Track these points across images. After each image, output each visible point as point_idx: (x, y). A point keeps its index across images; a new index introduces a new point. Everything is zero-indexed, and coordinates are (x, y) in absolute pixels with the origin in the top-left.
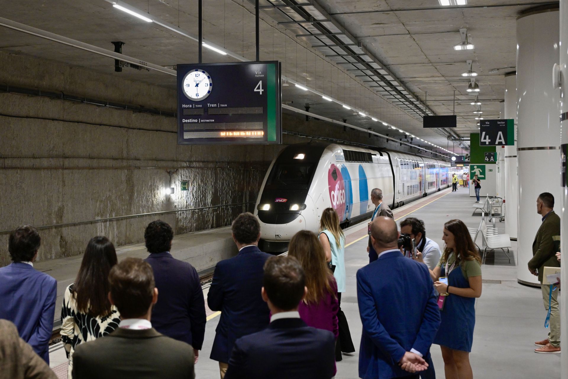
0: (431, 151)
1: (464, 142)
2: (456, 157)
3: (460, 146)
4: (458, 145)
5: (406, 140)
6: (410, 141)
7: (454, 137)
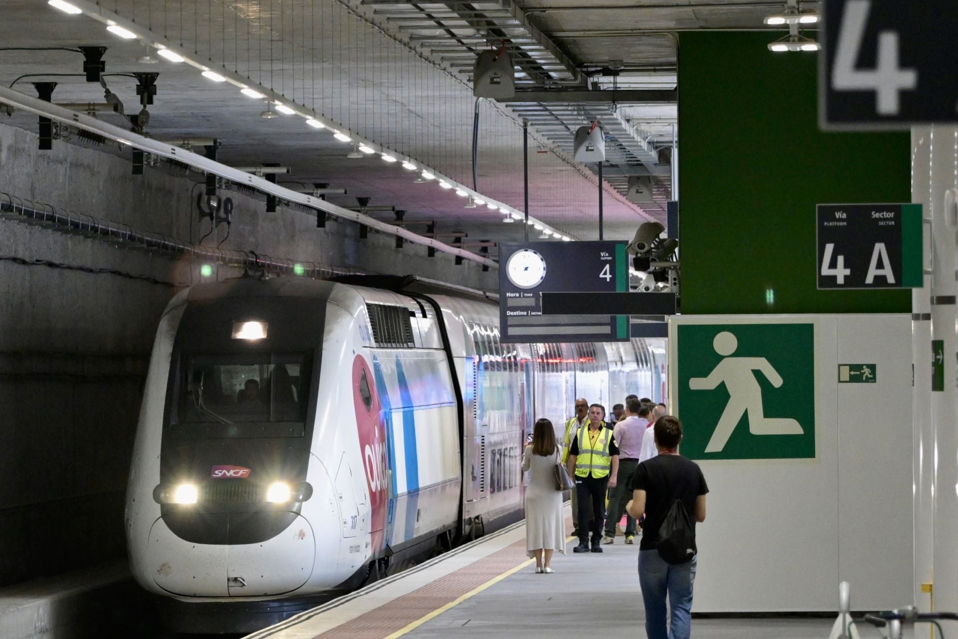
0: (316, 202)
1: (624, 110)
2: (548, 250)
3: (583, 155)
4: (571, 144)
5: (94, 93)
6: (132, 102)
7: (532, 67)
